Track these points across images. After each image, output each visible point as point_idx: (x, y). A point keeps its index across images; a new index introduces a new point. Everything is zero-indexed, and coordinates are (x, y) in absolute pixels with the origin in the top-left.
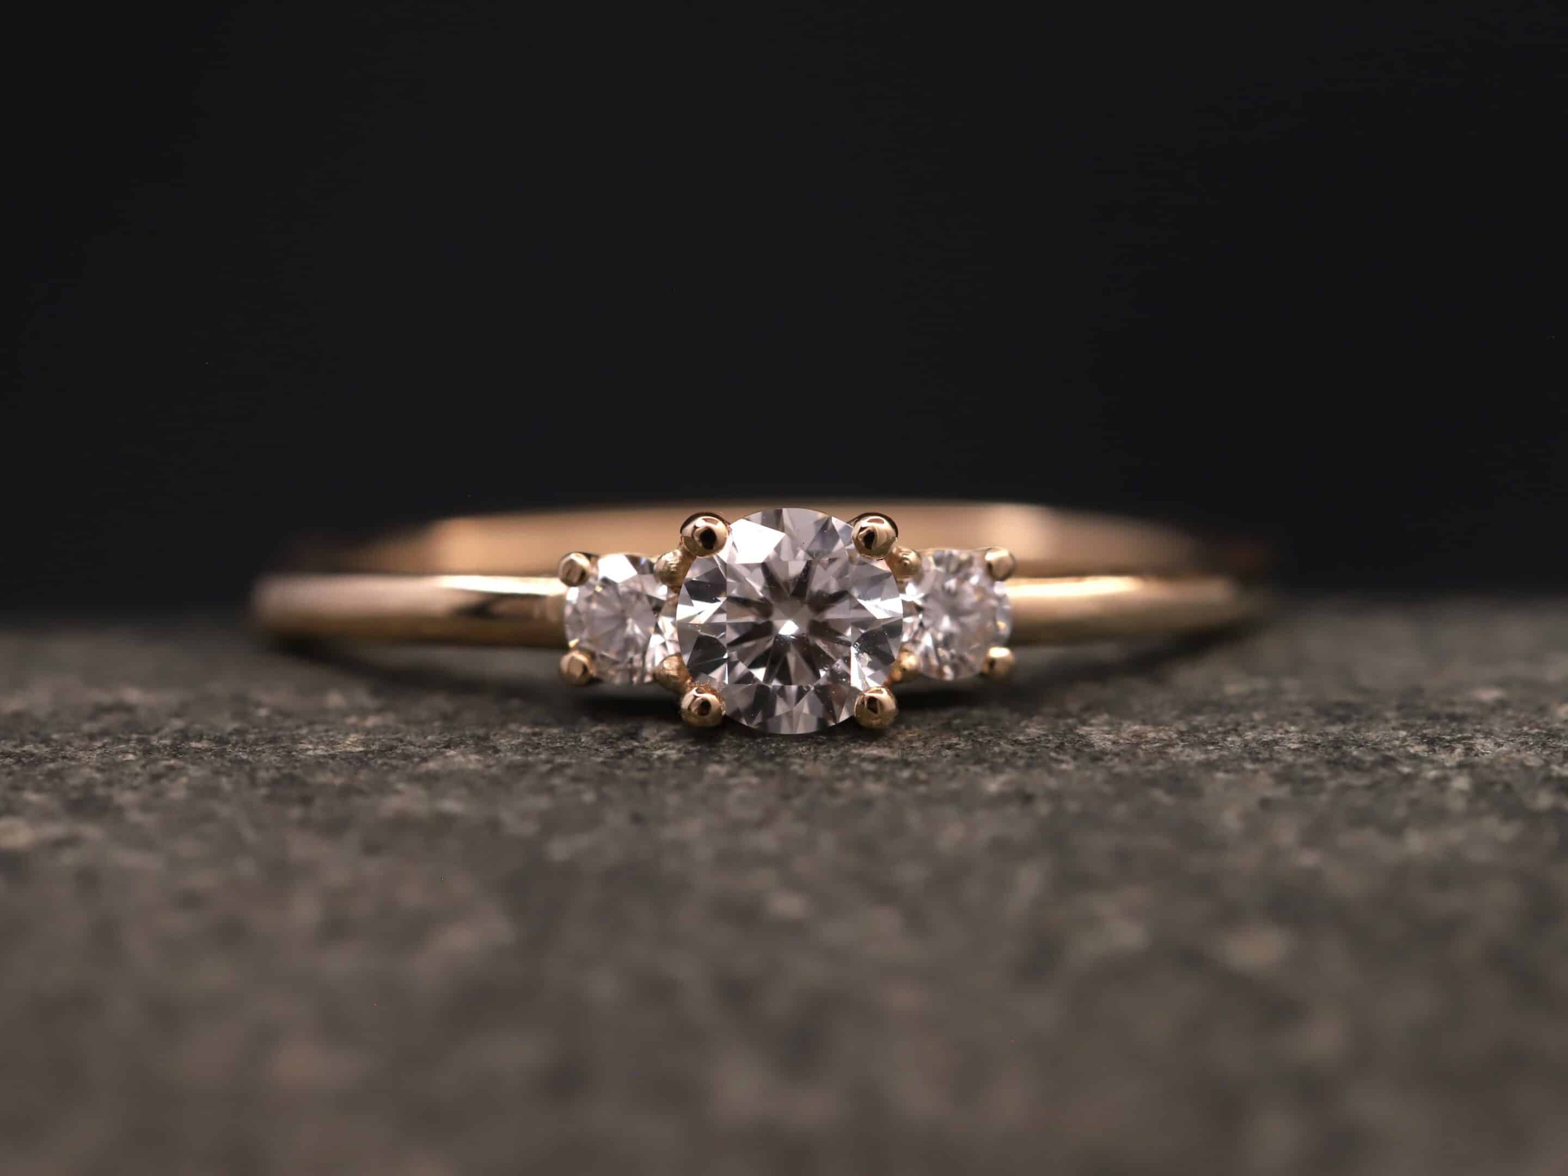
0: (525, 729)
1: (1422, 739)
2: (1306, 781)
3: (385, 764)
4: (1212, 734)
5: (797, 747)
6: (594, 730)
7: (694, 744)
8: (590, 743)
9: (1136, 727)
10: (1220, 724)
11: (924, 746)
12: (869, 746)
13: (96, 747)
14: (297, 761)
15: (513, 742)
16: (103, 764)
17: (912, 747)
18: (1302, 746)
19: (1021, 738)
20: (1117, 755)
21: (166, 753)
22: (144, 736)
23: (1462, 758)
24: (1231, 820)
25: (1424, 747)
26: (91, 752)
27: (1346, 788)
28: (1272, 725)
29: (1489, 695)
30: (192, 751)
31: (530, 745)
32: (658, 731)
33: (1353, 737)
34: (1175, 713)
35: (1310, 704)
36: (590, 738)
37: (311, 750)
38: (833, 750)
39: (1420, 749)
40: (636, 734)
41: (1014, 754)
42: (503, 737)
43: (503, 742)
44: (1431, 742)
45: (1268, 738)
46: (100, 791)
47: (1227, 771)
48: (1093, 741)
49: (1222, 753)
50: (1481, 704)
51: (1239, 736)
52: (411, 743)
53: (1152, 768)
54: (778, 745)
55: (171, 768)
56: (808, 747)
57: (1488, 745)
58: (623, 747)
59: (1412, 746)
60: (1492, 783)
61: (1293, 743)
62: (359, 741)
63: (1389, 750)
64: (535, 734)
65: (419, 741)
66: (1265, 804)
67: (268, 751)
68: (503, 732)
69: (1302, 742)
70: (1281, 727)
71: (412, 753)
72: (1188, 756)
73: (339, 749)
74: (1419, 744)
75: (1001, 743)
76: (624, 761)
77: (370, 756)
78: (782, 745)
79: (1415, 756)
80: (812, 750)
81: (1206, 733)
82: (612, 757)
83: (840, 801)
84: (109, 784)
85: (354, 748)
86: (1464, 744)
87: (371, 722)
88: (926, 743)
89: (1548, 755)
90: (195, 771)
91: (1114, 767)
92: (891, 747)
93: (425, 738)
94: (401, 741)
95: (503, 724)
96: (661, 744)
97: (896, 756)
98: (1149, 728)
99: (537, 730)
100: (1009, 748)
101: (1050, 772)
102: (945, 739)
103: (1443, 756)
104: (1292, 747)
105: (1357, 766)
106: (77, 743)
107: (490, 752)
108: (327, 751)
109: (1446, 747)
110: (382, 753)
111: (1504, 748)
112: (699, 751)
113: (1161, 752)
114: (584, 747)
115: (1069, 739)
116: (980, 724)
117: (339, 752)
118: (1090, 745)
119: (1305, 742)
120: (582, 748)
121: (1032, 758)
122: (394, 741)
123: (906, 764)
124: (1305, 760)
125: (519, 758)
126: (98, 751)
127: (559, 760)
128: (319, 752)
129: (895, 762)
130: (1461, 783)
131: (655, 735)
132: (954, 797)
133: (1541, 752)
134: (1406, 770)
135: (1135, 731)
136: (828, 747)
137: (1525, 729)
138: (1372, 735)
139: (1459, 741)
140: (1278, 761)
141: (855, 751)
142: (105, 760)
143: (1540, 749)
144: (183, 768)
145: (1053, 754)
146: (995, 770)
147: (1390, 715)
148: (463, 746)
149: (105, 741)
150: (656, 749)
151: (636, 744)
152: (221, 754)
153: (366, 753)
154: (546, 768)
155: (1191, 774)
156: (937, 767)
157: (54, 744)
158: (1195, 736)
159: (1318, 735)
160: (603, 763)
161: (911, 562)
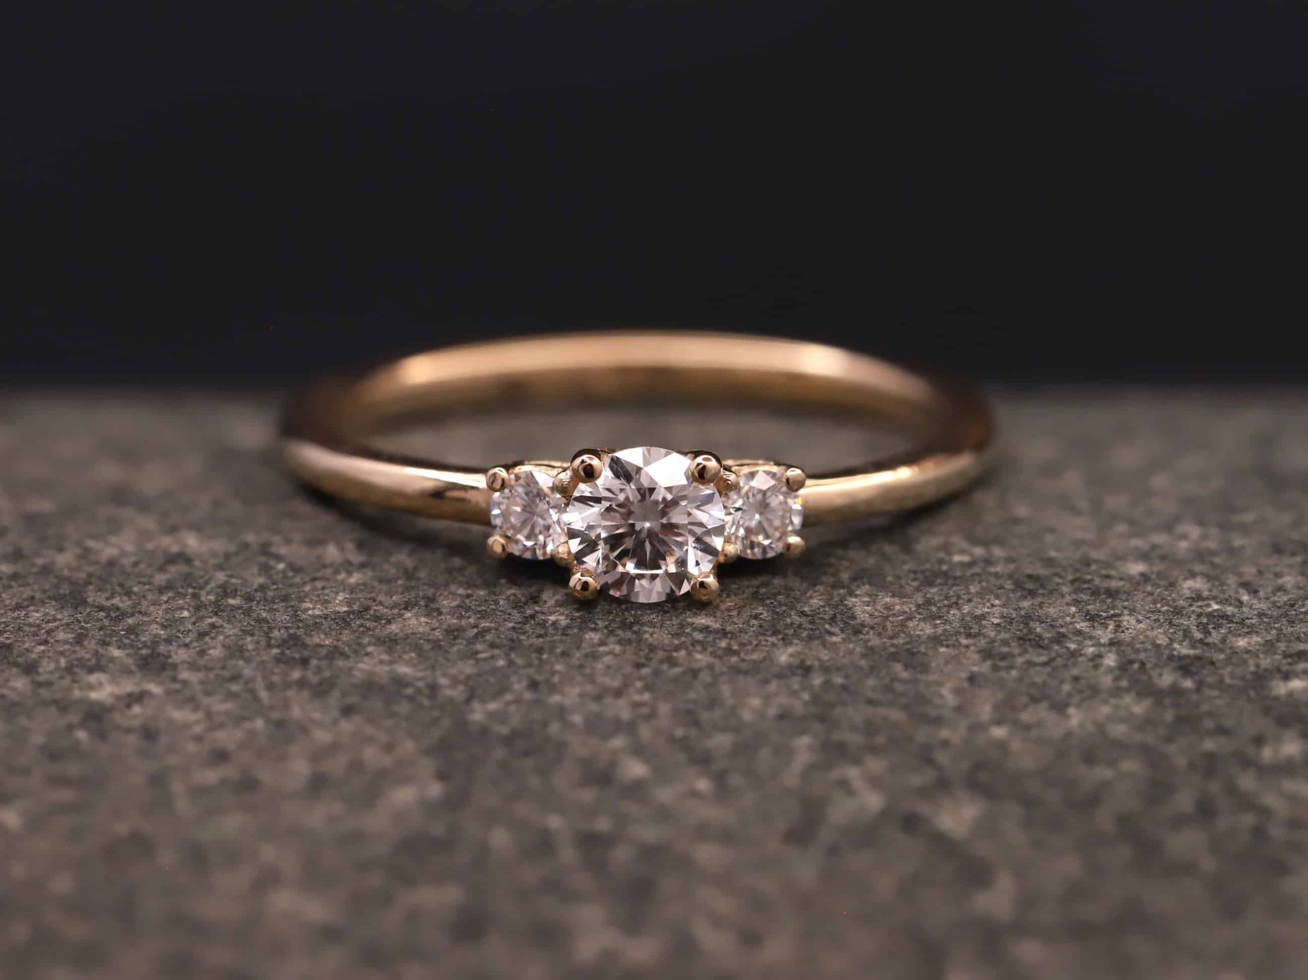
0: (461, 591)
1: (1086, 616)
2: (1003, 657)
3: (361, 625)
4: (940, 607)
5: (649, 615)
6: (510, 592)
7: (578, 610)
8: (505, 607)
9: (888, 599)
10: (947, 597)
11: (738, 615)
12: (700, 615)
13: (162, 602)
14: (301, 621)
15: (451, 605)
16: (167, 620)
17: (730, 616)
18: (1002, 620)
19: (806, 609)
20: (872, 628)
21: (210, 610)
22: (197, 591)
23: (1112, 636)
24: (948, 696)
25: (1086, 624)
26: (158, 607)
27: (1030, 664)
28: (983, 599)
29: (1136, 568)
30: (229, 609)
31: (462, 609)
32: (554, 595)
33: (1038, 612)
34: (915, 584)
35: (1010, 576)
36: (506, 601)
37: (312, 610)
38: (674, 618)
39: (1082, 625)
40: (538, 597)
41: (800, 626)
42: (446, 598)
43: (446, 603)
44: (1092, 618)
45: (978, 612)
46: (162, 648)
47: (947, 646)
48: (856, 613)
49: (945, 627)
50: (1130, 578)
51: (959, 609)
52: (381, 603)
53: (895, 641)
54: (637, 612)
55: (213, 626)
56: (657, 614)
57: (1132, 621)
58: (529, 612)
59: (1079, 623)
60: (1131, 662)
61: (996, 618)
62: (346, 600)
63: (1062, 626)
64: (468, 596)
65: (388, 601)
66: (972, 679)
67: (282, 610)
68: (446, 593)
69: (1003, 617)
70: (989, 600)
71: (381, 614)
72: (921, 630)
73: (331, 608)
74: (1083, 621)
75: (792, 614)
76: (527, 627)
77: (351, 616)
78: (639, 613)
79: (1079, 633)
80: (660, 618)
81: (936, 605)
82: (520, 623)
83: (677, 670)
84: (168, 641)
85: (341, 607)
86: (1115, 621)
87: (354, 579)
88: (739, 612)
89: (1172, 633)
90: (230, 630)
91: (869, 640)
92: (715, 617)
93: (391, 597)
94: (374, 601)
95: (446, 585)
96: (554, 609)
97: (717, 626)
98: (896, 600)
99: (469, 591)
100: (797, 619)
101: (824, 644)
102: (753, 609)
103: (1099, 632)
104: (995, 622)
105: (1038, 643)
106: (150, 596)
107: (435, 614)
108: (322, 611)
109: (1102, 624)
110: (360, 614)
111: (1141, 625)
112: (580, 618)
113: (903, 625)
114: (502, 611)
115: (840, 610)
116: (779, 593)
117: (330, 612)
118: (853, 617)
119: (1005, 617)
120: (500, 611)
121: (812, 629)
122: (369, 601)
123: (724, 634)
124: (1003, 636)
125: (455, 621)
126: (164, 606)
127: (484, 624)
128: (317, 612)
129: (716, 631)
130: (1110, 660)
131: (551, 598)
132: (754, 669)
133: (1168, 629)
134: (1073, 646)
135: (886, 604)
136: (671, 616)
137: (1159, 606)
138: (1052, 611)
139: (1110, 617)
140: (985, 637)
141: (689, 620)
142: (168, 616)
143: (1167, 627)
144: (221, 626)
145: (827, 626)
146: (786, 641)
147: (1066, 589)
148: (417, 608)
149: (170, 595)
150: (551, 614)
151: (537, 608)
152: (248, 612)
153: (348, 613)
154: (472, 632)
155: (923, 649)
156: (745, 638)
157: (134, 597)
158: (928, 609)
159: (1013, 610)
160: (513, 628)
161: (732, 483)
